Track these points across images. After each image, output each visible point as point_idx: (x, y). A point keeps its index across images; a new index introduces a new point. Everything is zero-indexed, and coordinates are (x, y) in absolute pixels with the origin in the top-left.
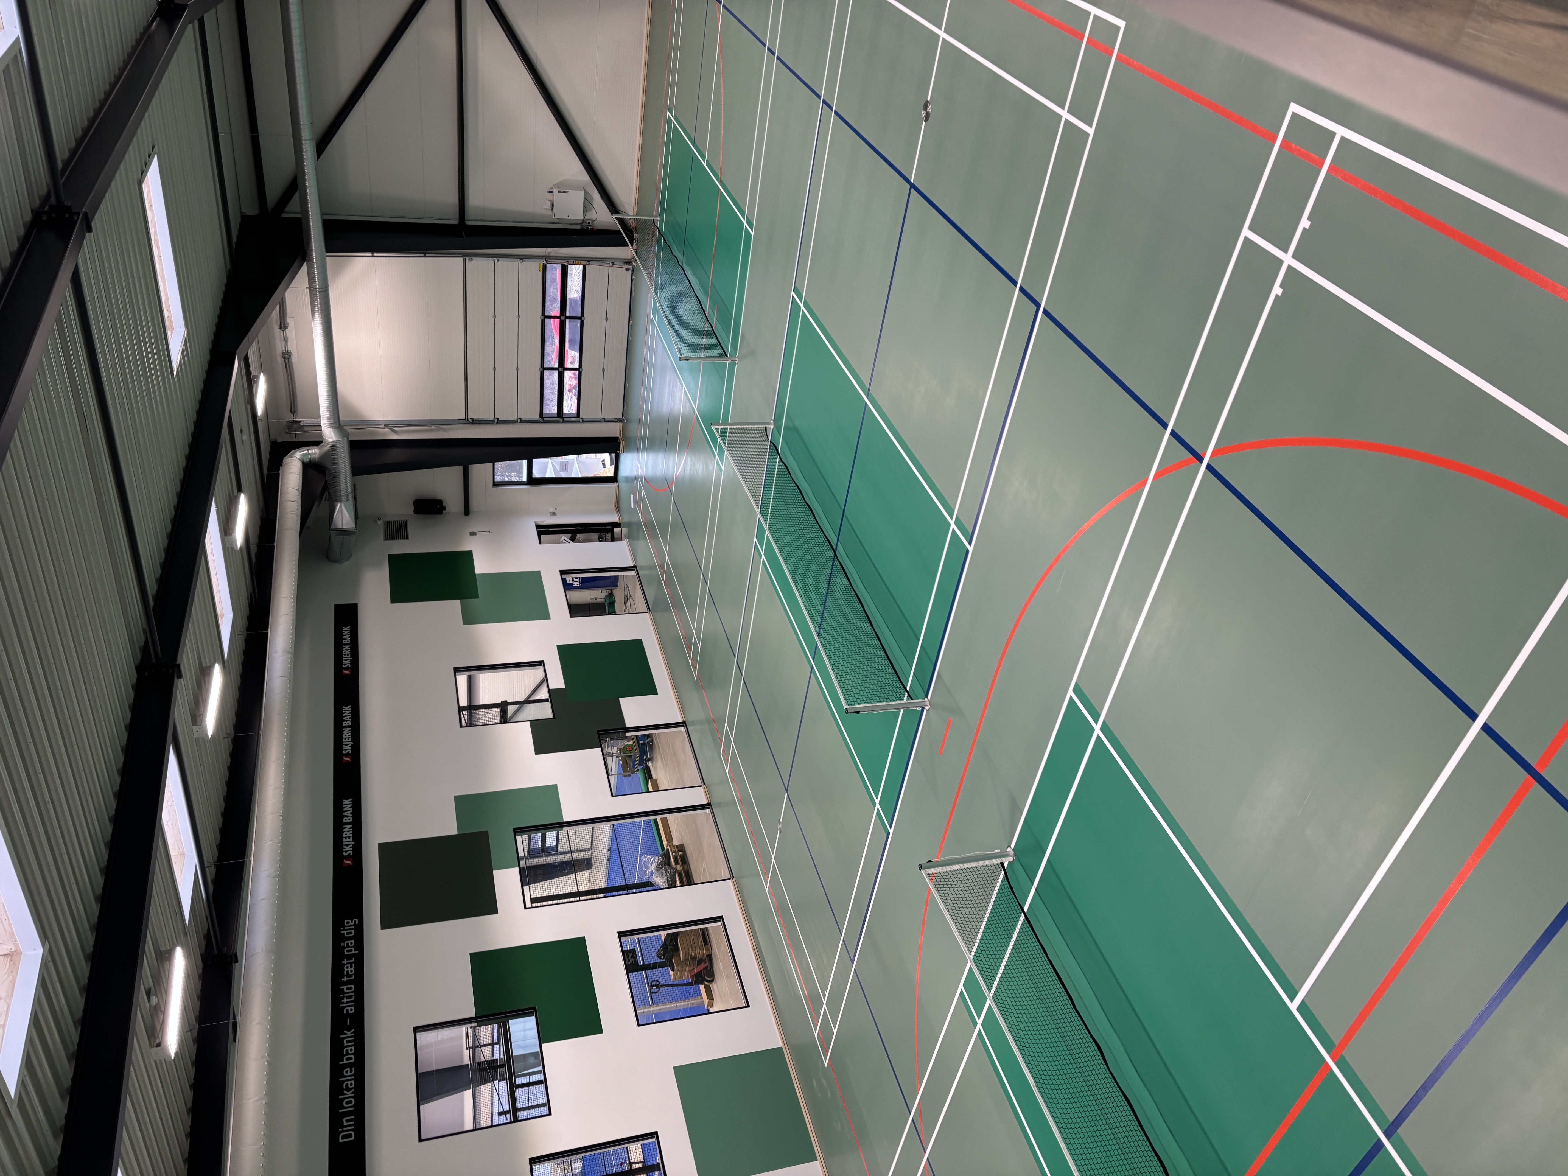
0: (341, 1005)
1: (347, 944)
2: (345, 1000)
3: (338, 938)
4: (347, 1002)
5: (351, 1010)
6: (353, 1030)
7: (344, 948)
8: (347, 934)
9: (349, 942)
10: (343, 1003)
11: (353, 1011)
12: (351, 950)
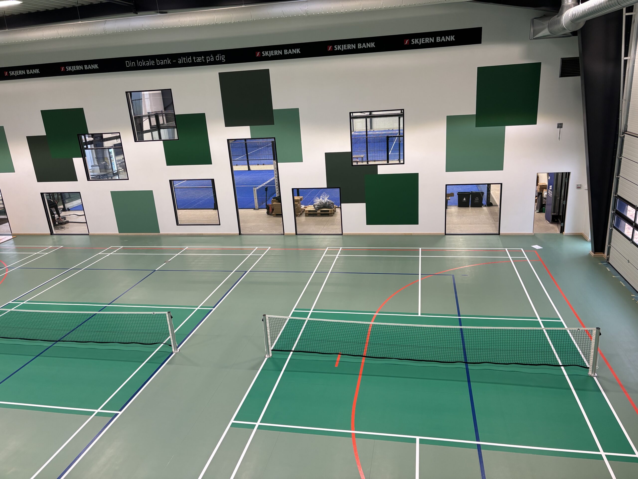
0: (182, 57)
1: (212, 58)
2: (184, 59)
3: (215, 53)
4: (183, 60)
5: (180, 62)
6: (171, 63)
7: (210, 56)
8: (217, 57)
9: (213, 59)
10: (183, 58)
11: (179, 63)
12: (208, 60)
